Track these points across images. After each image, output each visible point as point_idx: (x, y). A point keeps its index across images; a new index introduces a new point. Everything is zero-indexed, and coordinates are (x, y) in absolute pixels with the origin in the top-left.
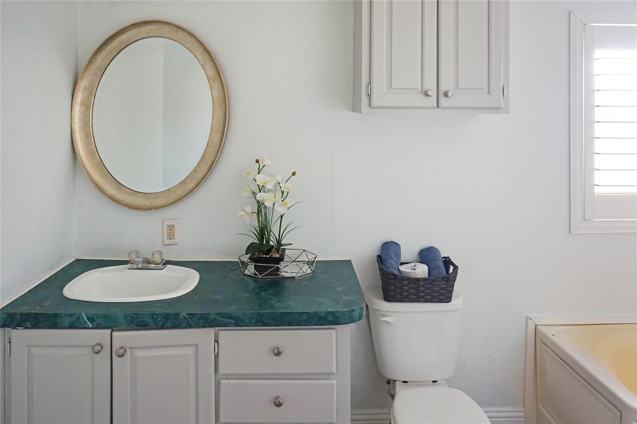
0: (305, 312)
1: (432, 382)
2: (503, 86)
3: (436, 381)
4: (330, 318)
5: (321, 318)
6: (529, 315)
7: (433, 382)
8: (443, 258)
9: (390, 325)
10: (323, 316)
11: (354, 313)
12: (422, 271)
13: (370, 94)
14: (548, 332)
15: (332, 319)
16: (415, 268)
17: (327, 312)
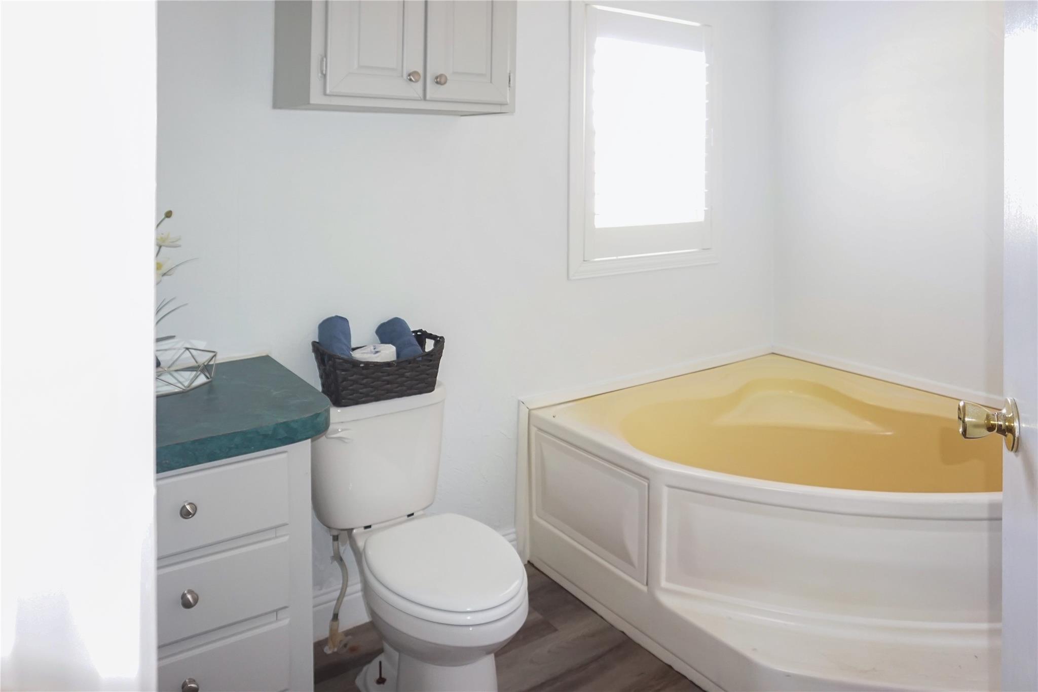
0: (238, 432)
1: (406, 517)
2: (509, 73)
3: (412, 514)
4: (282, 433)
5: (265, 436)
6: (522, 398)
7: (409, 516)
8: (414, 332)
9: (346, 443)
10: (270, 433)
11: (318, 419)
12: (388, 353)
13: (324, 72)
14: (546, 415)
15: (286, 435)
16: (376, 350)
17: (277, 424)
